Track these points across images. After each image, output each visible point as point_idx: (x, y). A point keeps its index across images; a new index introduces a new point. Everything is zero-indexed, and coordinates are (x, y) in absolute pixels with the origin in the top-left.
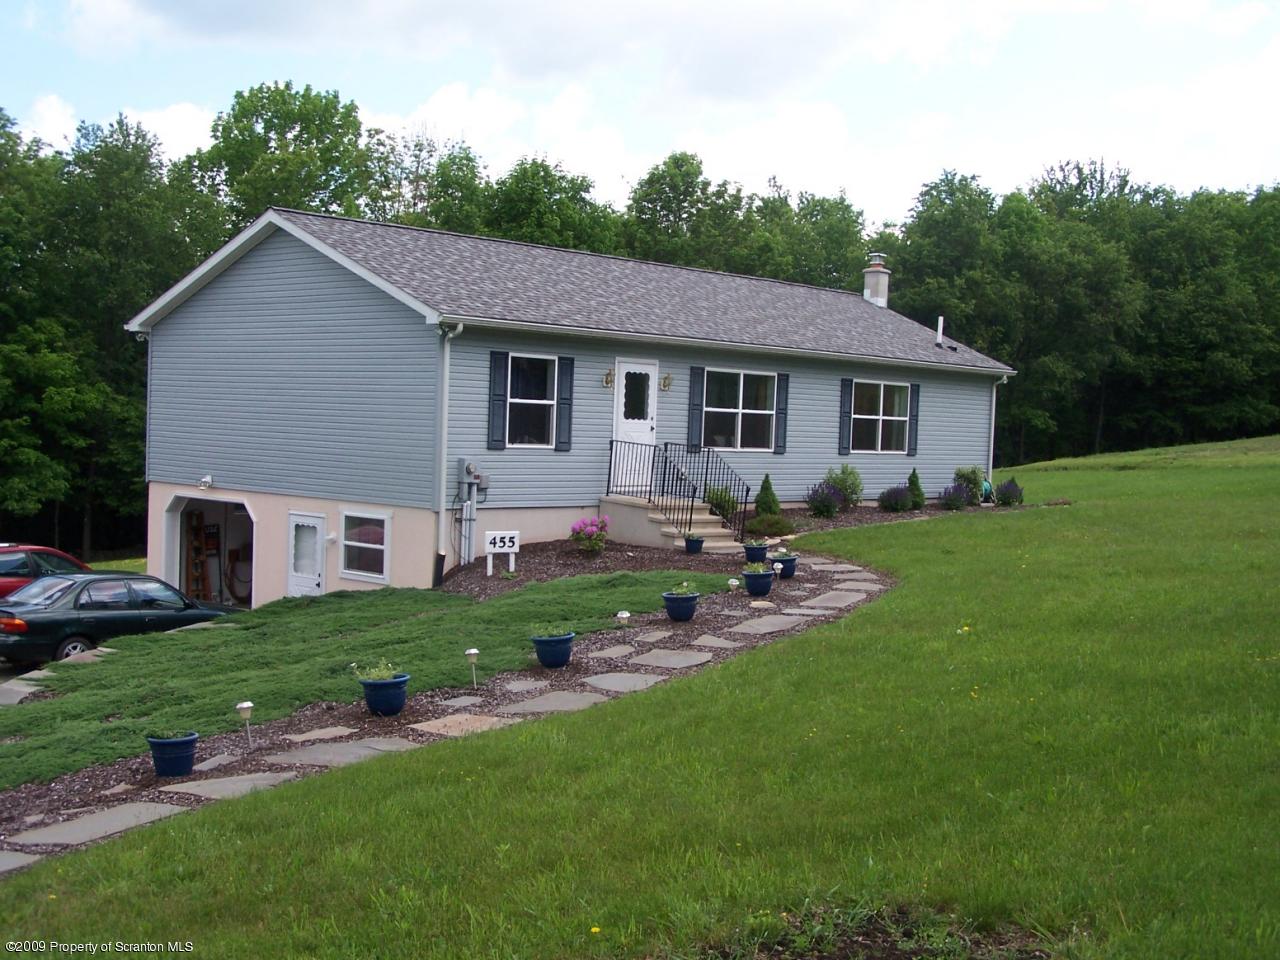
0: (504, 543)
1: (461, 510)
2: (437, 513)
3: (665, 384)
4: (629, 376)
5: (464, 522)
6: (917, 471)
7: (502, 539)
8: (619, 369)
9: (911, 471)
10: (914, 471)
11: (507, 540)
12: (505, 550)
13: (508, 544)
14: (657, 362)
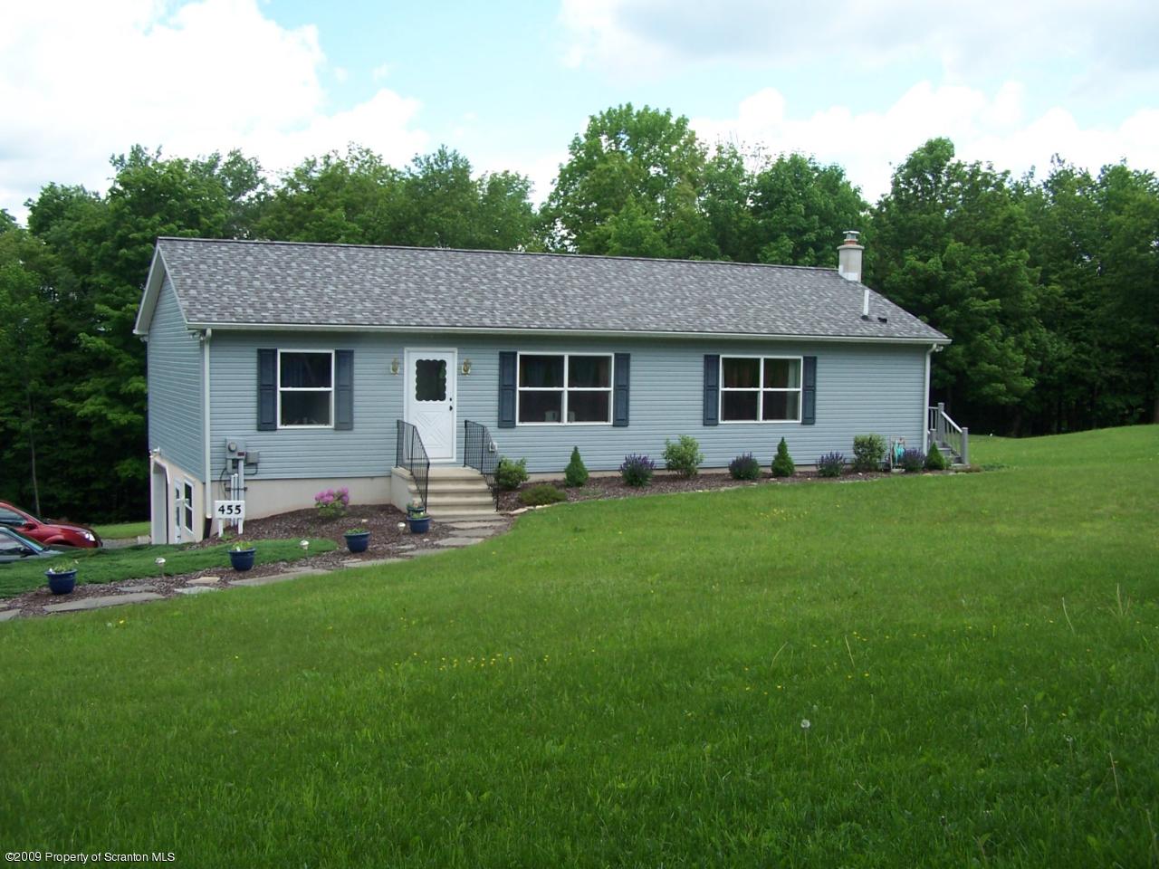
0: (231, 510)
1: (230, 481)
2: (204, 484)
3: (465, 370)
4: (421, 365)
5: (232, 491)
6: (786, 439)
7: (229, 507)
8: (408, 357)
9: (780, 439)
10: (783, 440)
11: (233, 508)
12: (233, 516)
13: (235, 511)
14: (456, 350)
